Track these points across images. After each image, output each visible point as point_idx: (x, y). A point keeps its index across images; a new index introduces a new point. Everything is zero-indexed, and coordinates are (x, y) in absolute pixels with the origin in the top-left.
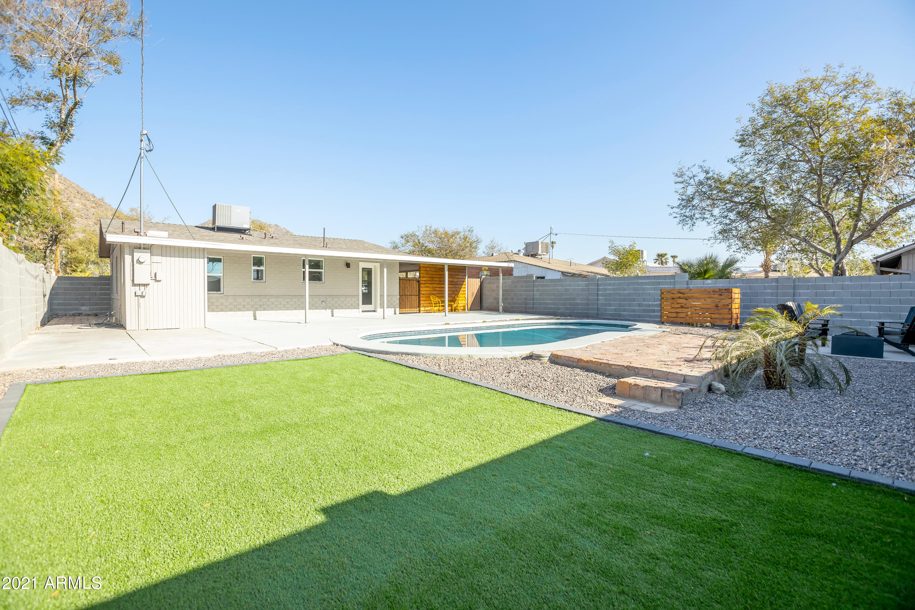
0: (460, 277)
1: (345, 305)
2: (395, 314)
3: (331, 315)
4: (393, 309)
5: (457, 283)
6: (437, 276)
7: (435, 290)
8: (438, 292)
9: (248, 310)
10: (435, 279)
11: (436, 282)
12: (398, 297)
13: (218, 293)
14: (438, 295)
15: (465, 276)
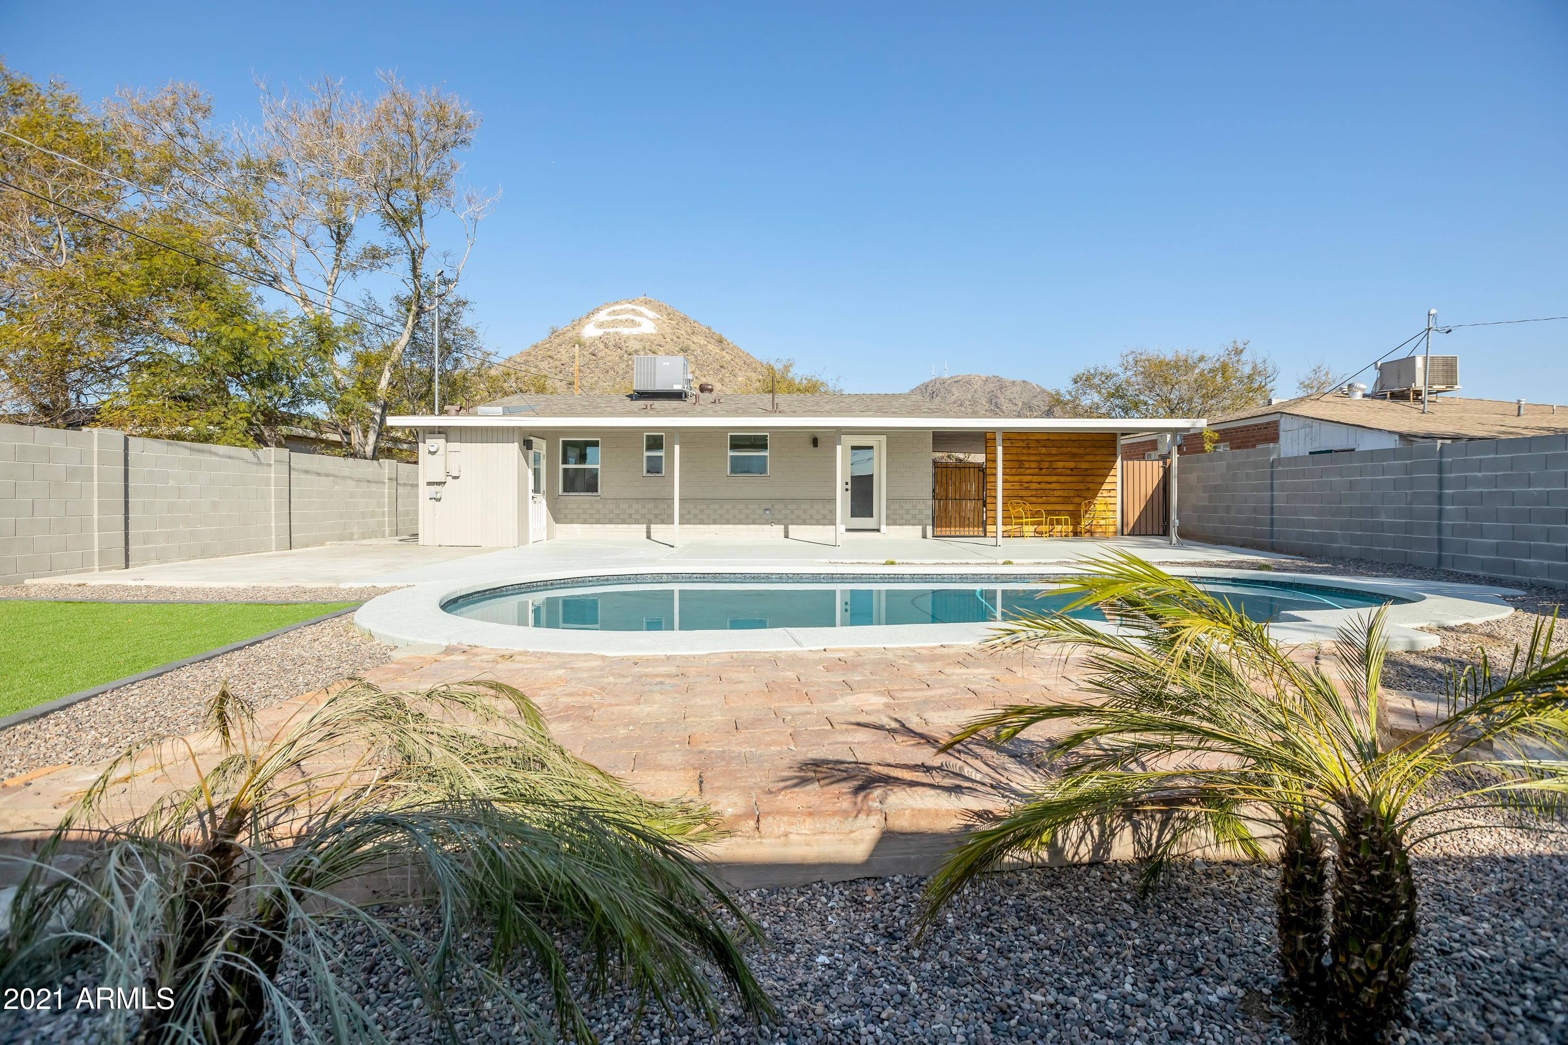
0: (1098, 458)
1: (811, 517)
2: (924, 537)
3: (783, 534)
4: (920, 527)
5: (1090, 472)
6: (1032, 458)
7: (1027, 489)
8: (1034, 493)
9: (637, 522)
10: (1027, 465)
11: (1029, 471)
12: (930, 502)
13: (594, 494)
14: (1033, 499)
15: (1115, 455)
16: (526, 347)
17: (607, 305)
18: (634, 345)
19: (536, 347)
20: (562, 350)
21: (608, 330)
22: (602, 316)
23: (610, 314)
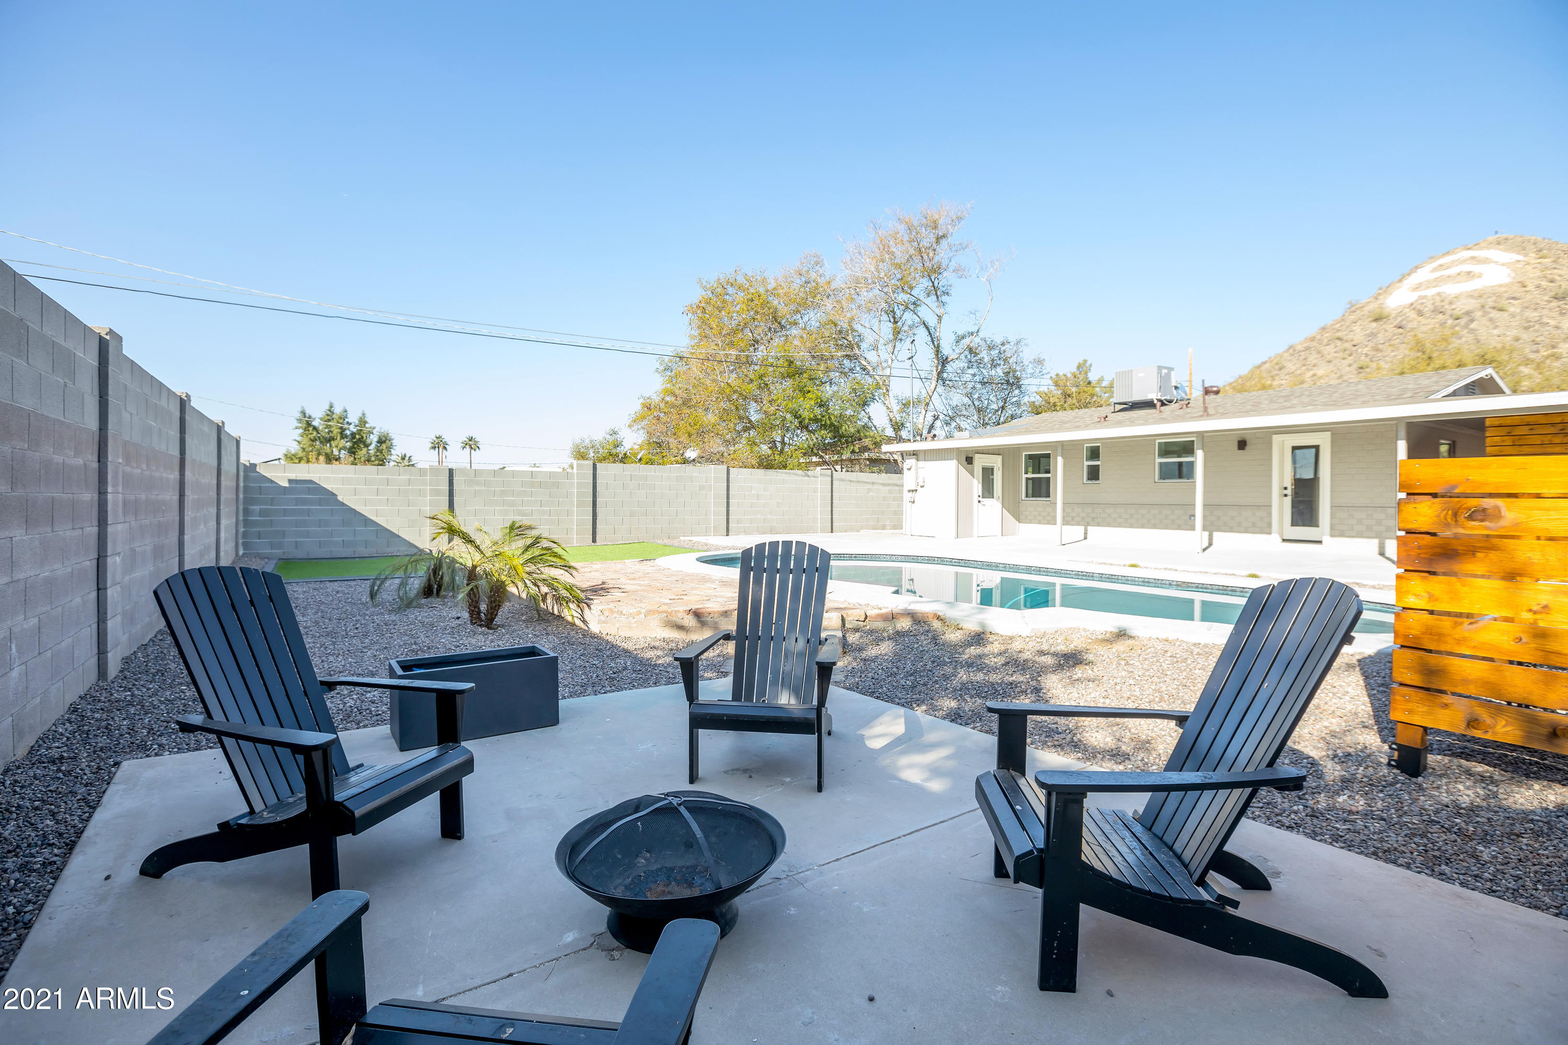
1: (1239, 524)
13: (1048, 499)
16: (1313, 330)
17: (1432, 258)
18: (1462, 306)
19: (1324, 329)
20: (1357, 328)
21: (1423, 293)
22: (1423, 275)
23: (1434, 270)
